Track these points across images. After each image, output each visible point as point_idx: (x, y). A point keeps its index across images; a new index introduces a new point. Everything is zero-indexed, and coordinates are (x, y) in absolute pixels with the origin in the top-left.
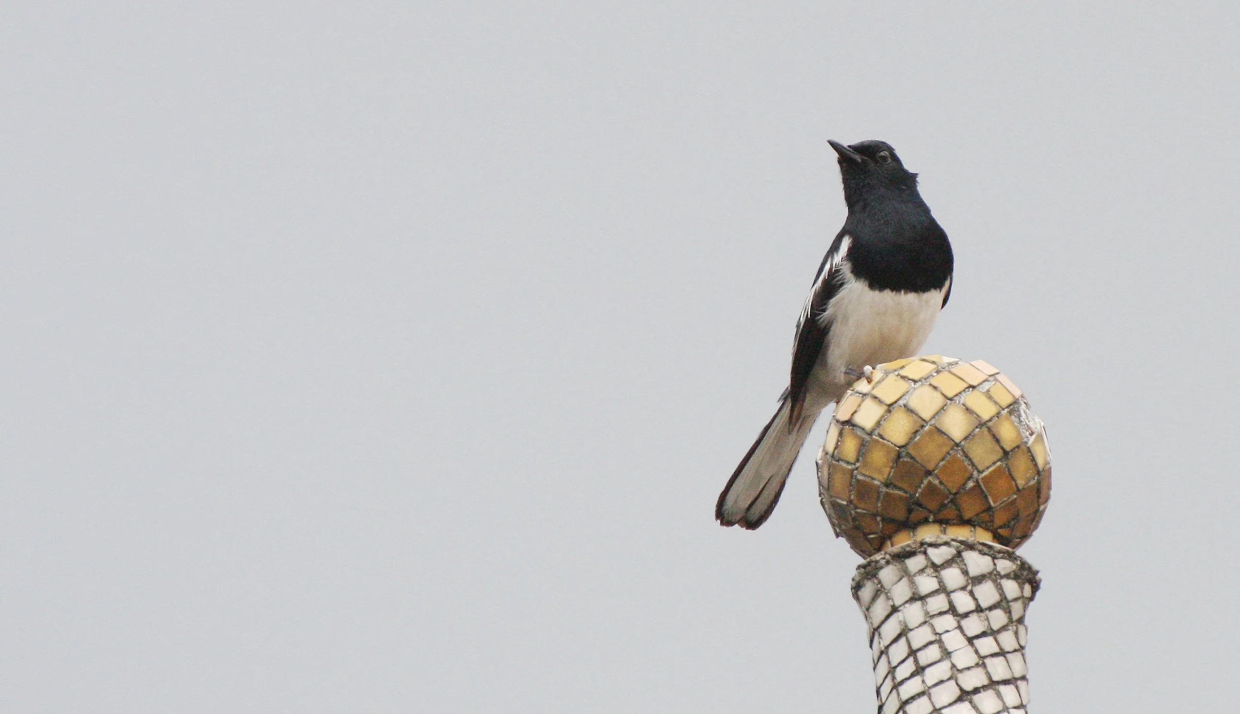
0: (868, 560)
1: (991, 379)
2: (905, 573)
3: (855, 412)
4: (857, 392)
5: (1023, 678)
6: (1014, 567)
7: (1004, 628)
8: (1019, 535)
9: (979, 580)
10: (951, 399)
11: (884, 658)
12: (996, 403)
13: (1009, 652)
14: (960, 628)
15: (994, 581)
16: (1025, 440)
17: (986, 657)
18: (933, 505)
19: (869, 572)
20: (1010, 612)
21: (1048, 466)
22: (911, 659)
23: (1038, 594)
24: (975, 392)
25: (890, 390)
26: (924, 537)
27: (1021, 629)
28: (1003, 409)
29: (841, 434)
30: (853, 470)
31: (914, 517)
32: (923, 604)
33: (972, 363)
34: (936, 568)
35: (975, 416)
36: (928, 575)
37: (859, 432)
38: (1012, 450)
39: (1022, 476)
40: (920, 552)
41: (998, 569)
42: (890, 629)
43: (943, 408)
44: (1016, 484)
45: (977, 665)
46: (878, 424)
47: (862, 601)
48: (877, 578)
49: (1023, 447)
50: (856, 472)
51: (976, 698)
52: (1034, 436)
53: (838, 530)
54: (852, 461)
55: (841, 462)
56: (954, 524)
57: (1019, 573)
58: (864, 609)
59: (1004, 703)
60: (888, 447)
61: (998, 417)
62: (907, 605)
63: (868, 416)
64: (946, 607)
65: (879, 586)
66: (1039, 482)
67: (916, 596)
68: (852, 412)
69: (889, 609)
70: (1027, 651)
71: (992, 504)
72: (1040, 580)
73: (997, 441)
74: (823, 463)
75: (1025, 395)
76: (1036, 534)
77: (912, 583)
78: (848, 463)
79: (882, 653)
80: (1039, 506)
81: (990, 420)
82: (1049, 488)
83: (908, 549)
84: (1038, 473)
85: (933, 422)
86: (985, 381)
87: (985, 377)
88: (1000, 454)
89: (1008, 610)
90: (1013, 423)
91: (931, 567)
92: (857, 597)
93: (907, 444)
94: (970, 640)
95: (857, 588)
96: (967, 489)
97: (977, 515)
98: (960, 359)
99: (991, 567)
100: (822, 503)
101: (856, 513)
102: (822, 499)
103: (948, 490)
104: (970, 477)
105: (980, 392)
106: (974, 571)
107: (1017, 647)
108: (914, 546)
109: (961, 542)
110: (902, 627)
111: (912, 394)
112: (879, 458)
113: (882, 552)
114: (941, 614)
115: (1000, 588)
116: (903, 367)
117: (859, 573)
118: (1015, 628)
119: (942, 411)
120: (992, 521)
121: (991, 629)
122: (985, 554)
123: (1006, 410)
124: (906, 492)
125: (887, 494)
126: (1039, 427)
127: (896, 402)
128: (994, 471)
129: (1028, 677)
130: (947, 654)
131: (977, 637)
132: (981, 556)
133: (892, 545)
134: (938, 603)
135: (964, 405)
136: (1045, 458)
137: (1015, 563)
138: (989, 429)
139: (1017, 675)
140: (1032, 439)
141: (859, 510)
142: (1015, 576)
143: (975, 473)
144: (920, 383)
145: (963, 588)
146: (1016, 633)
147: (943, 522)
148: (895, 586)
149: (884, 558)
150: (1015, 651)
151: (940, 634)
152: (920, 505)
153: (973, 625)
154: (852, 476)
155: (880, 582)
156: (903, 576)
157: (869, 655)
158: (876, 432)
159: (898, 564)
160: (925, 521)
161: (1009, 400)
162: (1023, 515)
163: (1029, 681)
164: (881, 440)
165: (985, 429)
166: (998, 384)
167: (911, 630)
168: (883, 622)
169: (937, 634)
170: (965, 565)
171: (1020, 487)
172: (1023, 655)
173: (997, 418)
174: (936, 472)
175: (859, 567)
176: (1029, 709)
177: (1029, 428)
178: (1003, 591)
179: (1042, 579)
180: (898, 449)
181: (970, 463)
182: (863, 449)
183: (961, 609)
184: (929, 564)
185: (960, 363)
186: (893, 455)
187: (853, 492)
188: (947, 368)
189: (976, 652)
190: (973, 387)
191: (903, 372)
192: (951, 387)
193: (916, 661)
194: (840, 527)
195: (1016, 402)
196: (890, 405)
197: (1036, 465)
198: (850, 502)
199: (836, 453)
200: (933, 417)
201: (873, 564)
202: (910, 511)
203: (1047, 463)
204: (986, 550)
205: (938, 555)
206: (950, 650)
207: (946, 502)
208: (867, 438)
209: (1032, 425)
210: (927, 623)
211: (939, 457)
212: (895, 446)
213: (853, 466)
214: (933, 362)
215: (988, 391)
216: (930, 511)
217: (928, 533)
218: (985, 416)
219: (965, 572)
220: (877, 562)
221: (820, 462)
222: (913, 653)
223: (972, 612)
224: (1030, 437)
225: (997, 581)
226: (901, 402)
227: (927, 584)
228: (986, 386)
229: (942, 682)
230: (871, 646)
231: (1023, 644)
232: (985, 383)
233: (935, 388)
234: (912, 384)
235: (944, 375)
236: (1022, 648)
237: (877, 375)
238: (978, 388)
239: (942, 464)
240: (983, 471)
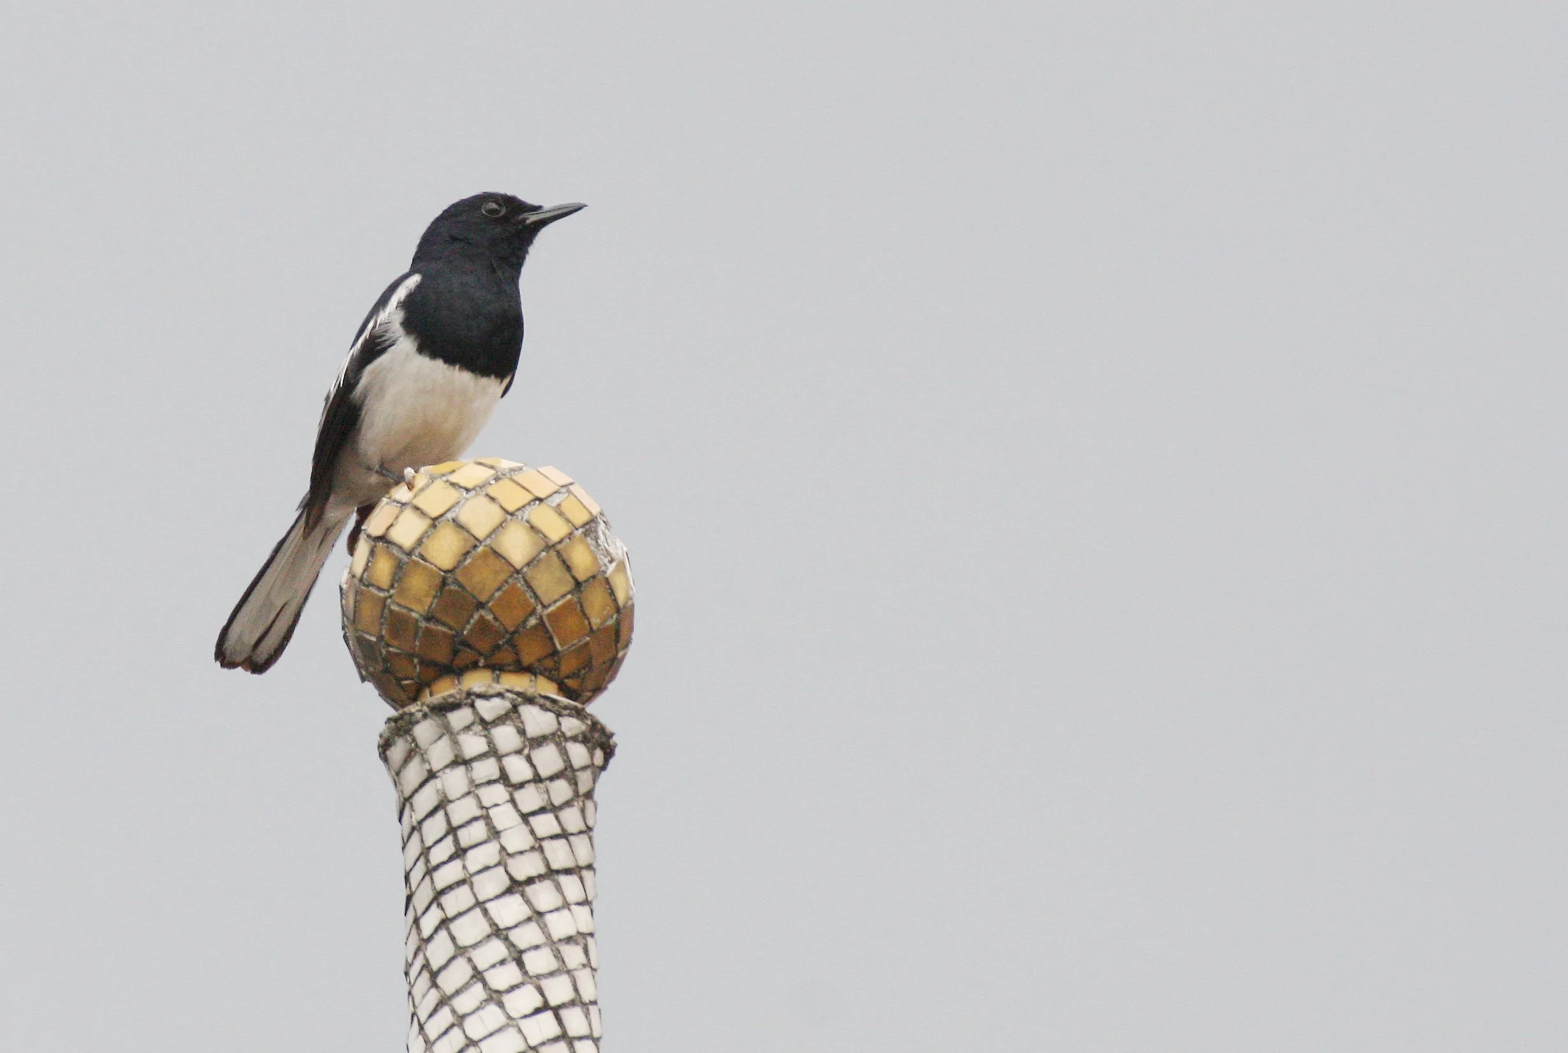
0: (401, 712)
1: (564, 490)
2: (447, 730)
3: (392, 525)
4: (394, 501)
5: (590, 867)
6: (584, 728)
7: (568, 804)
8: (589, 687)
9: (538, 742)
10: (512, 514)
11: (416, 835)
12: (568, 521)
13: (572, 834)
14: (513, 801)
15: (558, 744)
16: (603, 568)
17: (543, 839)
18: (484, 646)
19: (401, 727)
20: (576, 784)
21: (630, 603)
22: (450, 838)
23: (612, 761)
24: (543, 506)
25: (436, 499)
26: (472, 686)
27: (589, 805)
28: (577, 529)
29: (372, 553)
30: (385, 599)
31: (459, 661)
32: (467, 769)
33: (540, 469)
34: (485, 725)
35: (541, 535)
36: (475, 734)
37: (395, 551)
38: (586, 581)
39: (598, 612)
40: (466, 704)
41: (564, 729)
42: (426, 800)
43: (501, 526)
44: (590, 623)
45: (533, 849)
46: (420, 542)
47: (391, 761)
48: (411, 735)
49: (600, 577)
50: (389, 601)
51: (530, 890)
52: (614, 564)
53: (364, 673)
54: (385, 587)
55: (371, 588)
56: (510, 671)
57: (589, 735)
58: (394, 773)
59: (564, 898)
60: (432, 570)
61: (570, 538)
62: (448, 771)
63: (407, 532)
64: (496, 774)
65: (413, 745)
66: (618, 623)
67: (460, 760)
68: (388, 524)
69: (425, 775)
70: (595, 834)
71: (559, 647)
72: (615, 745)
73: (568, 568)
74: (349, 588)
75: (605, 513)
76: (611, 686)
77: (455, 743)
78: (380, 589)
79: (413, 829)
80: (617, 653)
81: (561, 541)
82: (631, 629)
83: (451, 700)
84: (618, 610)
85: (488, 542)
86: (555, 493)
87: (555, 488)
88: (571, 585)
89: (573, 781)
90: (588, 546)
91: (480, 724)
92: (384, 757)
93: (455, 568)
94: (525, 817)
95: (385, 746)
96: (528, 627)
97: (539, 660)
98: (525, 464)
99: (554, 726)
100: (345, 637)
101: (388, 652)
102: (345, 633)
103: (505, 628)
104: (533, 612)
105: (548, 505)
106: (532, 731)
107: (583, 828)
108: (458, 697)
109: (519, 694)
110: (440, 798)
111: (463, 505)
112: (419, 584)
113: (419, 703)
114: (490, 782)
115: (564, 753)
116: (453, 471)
117: (389, 728)
118: (581, 804)
119: (500, 528)
120: (558, 669)
121: (552, 804)
122: (547, 710)
123: (581, 530)
124: (451, 628)
125: (427, 630)
126: (620, 552)
127: (442, 515)
128: (564, 607)
129: (595, 866)
130: (495, 833)
131: (534, 813)
132: (542, 712)
133: (431, 695)
134: (486, 769)
135: (528, 522)
136: (627, 593)
137: (584, 722)
138: (558, 553)
139: (582, 863)
140: (611, 568)
141: (391, 649)
142: (584, 739)
143: (539, 608)
144: (473, 493)
145: (519, 752)
146: (583, 811)
147: (497, 668)
148: (434, 746)
149: (420, 711)
150: (581, 832)
151: (487, 809)
152: (469, 646)
153: (530, 799)
154: (384, 606)
155: (414, 740)
156: (444, 734)
157: (396, 831)
158: (417, 552)
159: (436, 718)
160: (475, 666)
161: (585, 517)
162: (596, 663)
163: (597, 870)
164: (422, 562)
165: (553, 553)
166: (572, 497)
167: (451, 802)
168: (416, 791)
169: (483, 808)
170: (522, 722)
171: (595, 628)
172: (590, 838)
173: (568, 540)
174: (490, 604)
175: (389, 720)
176: (595, 905)
177: (608, 553)
178: (568, 757)
179: (618, 743)
180: (442, 573)
181: (532, 594)
182: (400, 571)
183: (515, 778)
184: (478, 720)
185: (524, 468)
186: (438, 581)
187: (385, 626)
188: (508, 475)
189: (532, 832)
190: (540, 500)
191: (453, 478)
192: (513, 498)
193: (456, 841)
194: (366, 669)
195: (593, 520)
196: (435, 519)
197: (615, 600)
198: (381, 638)
199: (365, 576)
200: (489, 536)
201: (407, 718)
202: (455, 652)
203: (629, 598)
204: (547, 704)
205: (489, 709)
206: (499, 827)
207: (501, 642)
208: (405, 558)
209: (611, 550)
210: (472, 794)
211: (496, 585)
212: (440, 569)
213: (387, 594)
214: (492, 467)
215: (559, 505)
216: (481, 654)
217: (477, 681)
218: (554, 537)
219: (522, 732)
220: (411, 714)
221: (344, 586)
222: (452, 830)
223: (528, 782)
224: (608, 564)
225: (561, 744)
226: (449, 516)
227: (473, 744)
228: (557, 499)
229: (487, 868)
230: (400, 821)
231: (590, 823)
232: (556, 495)
233: (493, 499)
234: (464, 493)
235: (505, 483)
236: (589, 829)
237: (421, 481)
238: (546, 501)
239: (497, 594)
240: (549, 605)
